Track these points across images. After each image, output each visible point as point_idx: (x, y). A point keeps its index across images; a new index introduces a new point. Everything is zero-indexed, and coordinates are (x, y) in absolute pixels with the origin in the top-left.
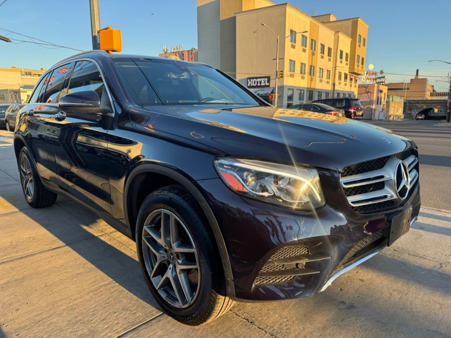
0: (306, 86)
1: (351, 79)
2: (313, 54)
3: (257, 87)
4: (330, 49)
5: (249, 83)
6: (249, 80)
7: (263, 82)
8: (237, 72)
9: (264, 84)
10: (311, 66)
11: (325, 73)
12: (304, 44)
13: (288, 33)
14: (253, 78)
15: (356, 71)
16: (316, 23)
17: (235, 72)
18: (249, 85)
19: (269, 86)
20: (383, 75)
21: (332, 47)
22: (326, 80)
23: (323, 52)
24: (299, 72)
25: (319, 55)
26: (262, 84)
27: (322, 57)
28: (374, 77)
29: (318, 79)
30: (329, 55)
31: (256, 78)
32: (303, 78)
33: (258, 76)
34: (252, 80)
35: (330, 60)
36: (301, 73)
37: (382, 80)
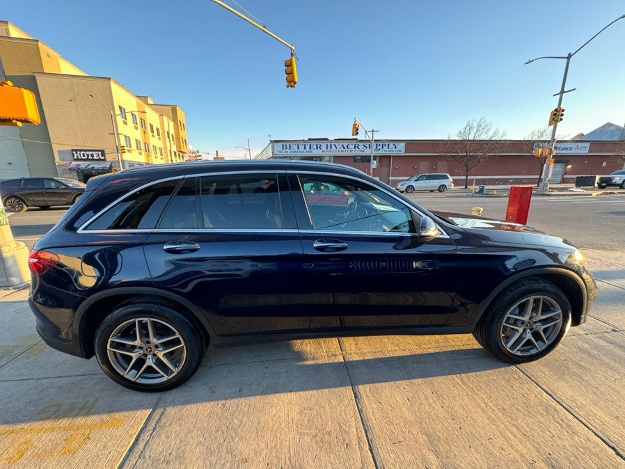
0: (144, 161)
1: (179, 157)
2: (145, 132)
3: (87, 160)
4: (158, 130)
5: (75, 155)
6: (74, 152)
7: (95, 155)
8: (52, 141)
9: (98, 158)
10: (145, 143)
11: (158, 151)
12: (135, 122)
13: (118, 111)
14: (81, 150)
15: (183, 150)
16: (141, 103)
17: (50, 142)
18: (75, 157)
19: (104, 160)
20: (200, 154)
21: (159, 127)
22: (161, 157)
23: (152, 131)
24: (136, 148)
25: (150, 134)
26: (95, 158)
27: (153, 136)
28: (194, 155)
29: (153, 156)
30: (158, 134)
31: (86, 151)
32: (140, 154)
33: (87, 148)
34: (78, 152)
35: (160, 139)
36: (138, 149)
37: (200, 158)
